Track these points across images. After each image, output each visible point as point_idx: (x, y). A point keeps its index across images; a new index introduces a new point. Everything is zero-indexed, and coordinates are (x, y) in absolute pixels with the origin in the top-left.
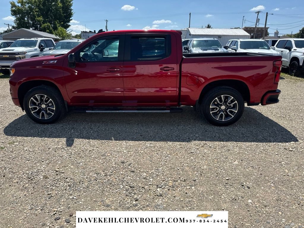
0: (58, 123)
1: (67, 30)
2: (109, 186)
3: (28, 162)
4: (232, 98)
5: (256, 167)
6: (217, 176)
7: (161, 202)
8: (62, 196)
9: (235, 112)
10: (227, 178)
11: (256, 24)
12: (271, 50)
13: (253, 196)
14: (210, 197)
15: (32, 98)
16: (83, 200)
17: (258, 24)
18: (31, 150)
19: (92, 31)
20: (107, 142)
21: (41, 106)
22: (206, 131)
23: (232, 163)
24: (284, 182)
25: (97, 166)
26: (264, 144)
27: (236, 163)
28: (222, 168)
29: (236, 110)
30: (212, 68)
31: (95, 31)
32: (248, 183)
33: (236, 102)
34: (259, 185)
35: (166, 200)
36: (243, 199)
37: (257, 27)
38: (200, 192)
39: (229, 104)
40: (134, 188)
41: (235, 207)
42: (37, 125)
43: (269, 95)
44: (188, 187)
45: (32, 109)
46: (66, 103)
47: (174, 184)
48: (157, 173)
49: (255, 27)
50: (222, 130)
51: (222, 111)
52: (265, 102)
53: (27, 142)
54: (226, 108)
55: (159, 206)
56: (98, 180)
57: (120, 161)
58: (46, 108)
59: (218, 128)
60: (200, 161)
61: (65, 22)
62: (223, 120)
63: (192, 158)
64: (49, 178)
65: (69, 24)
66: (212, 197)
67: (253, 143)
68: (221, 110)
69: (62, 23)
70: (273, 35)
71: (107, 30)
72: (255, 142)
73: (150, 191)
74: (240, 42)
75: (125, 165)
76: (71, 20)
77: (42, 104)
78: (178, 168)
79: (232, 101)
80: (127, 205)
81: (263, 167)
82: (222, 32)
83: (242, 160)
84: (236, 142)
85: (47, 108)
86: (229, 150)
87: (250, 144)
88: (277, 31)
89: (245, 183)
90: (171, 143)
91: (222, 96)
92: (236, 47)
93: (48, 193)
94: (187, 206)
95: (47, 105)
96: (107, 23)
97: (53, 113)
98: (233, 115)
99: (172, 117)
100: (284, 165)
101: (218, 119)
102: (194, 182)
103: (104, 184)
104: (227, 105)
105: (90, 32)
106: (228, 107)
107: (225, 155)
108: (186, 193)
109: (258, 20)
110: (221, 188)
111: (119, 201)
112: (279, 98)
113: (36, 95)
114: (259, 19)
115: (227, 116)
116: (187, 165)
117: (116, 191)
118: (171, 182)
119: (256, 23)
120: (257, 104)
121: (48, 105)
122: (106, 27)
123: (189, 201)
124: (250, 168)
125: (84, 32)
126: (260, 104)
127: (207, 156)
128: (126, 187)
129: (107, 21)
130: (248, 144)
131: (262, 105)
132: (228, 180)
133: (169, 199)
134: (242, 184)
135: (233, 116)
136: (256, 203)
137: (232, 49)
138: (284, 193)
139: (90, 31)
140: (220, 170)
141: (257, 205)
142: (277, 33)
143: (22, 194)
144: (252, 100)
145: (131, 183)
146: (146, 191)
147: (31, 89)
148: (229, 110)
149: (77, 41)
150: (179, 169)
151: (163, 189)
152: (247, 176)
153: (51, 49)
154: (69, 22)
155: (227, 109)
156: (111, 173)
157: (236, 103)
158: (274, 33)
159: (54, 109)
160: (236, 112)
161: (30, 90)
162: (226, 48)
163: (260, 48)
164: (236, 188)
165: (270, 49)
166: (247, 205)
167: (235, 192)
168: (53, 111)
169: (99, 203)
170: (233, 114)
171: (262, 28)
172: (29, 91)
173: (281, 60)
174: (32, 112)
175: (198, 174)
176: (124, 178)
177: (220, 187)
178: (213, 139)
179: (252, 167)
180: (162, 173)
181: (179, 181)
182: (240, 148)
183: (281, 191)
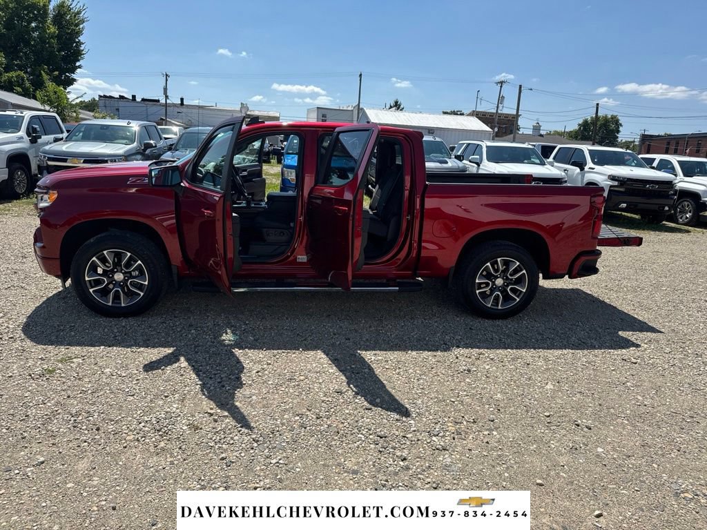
0: (149, 314)
1: (67, 91)
2: (336, 438)
3: (132, 398)
4: (518, 263)
5: (587, 394)
6: (527, 411)
7: (449, 460)
8: (253, 460)
9: (521, 291)
10: (547, 414)
11: (498, 107)
12: (548, 166)
13: (601, 442)
14: (531, 448)
15: (94, 258)
16: (299, 464)
17: (500, 108)
18: (124, 375)
19: (126, 96)
20: (283, 352)
21: (113, 276)
22: (470, 329)
23: (543, 387)
24: (643, 416)
25: (291, 400)
26: (585, 352)
27: (549, 386)
28: (530, 397)
29: (523, 288)
30: (482, 205)
31: (134, 97)
32: (585, 421)
33: (524, 271)
34: (604, 423)
35: (458, 457)
36: (588, 448)
37: (499, 112)
38: (511, 439)
39: (511, 275)
40: (387, 439)
41: (581, 461)
42: (103, 321)
43: (583, 259)
44: (486, 433)
45: (91, 284)
46: (175, 271)
47: (459, 428)
48: (418, 410)
49: (495, 111)
50: (498, 326)
51: (497, 288)
52: (575, 271)
53: (102, 357)
54: (504, 283)
55: (450, 466)
56: (308, 428)
57: (332, 389)
58: (125, 281)
59: (490, 322)
60: (485, 386)
61: (62, 72)
62: (500, 307)
63: (467, 380)
64: (201, 429)
65: (74, 76)
66: (535, 446)
67: (565, 351)
68: (495, 288)
69: (57, 73)
70: (530, 132)
71: (167, 97)
72: (569, 349)
73: (419, 442)
74: (487, 147)
75: (345, 396)
76: (80, 67)
77: (117, 272)
78: (453, 400)
79: (516, 271)
80: (389, 469)
81: (599, 392)
82: (436, 122)
83: (558, 382)
84: (535, 349)
85: (128, 280)
86: (528, 364)
87: (560, 352)
88: (538, 123)
89: (579, 421)
90: (414, 353)
91: (499, 259)
92: (478, 157)
93: (221, 457)
94: (498, 464)
95: (128, 275)
96: (167, 80)
97: (142, 291)
98: (518, 297)
99: (392, 301)
100: (632, 388)
101: (489, 306)
102: (492, 423)
103: (324, 433)
104: (507, 277)
105: (122, 97)
106: (508, 281)
107: (526, 374)
108: (487, 443)
109: (501, 99)
110: (542, 431)
111: (371, 463)
112: (598, 265)
113: (105, 252)
114: (503, 97)
115: (507, 298)
116: (465, 393)
117: (356, 445)
118: (450, 424)
119: (498, 105)
120: (562, 276)
121: (131, 274)
122: (165, 90)
123: (500, 456)
124: (578, 395)
125: (105, 96)
126: (567, 276)
127: (494, 376)
128: (371, 437)
129: (167, 75)
130: (558, 352)
131: (569, 277)
132: (549, 416)
133: (462, 454)
134: (576, 423)
135: (518, 300)
136: (612, 453)
137: (470, 162)
138: (650, 434)
139: (122, 95)
140: (527, 400)
141: (615, 456)
142: (537, 128)
143: (164, 461)
144: (553, 268)
145: (378, 430)
146: (413, 443)
147: (95, 238)
148: (510, 287)
149: (126, 125)
150: (454, 402)
151: (442, 437)
152: (579, 408)
153: (62, 139)
154: (73, 71)
155: (508, 286)
156: (327, 413)
157: (524, 273)
158: (532, 127)
159: (146, 283)
160: (524, 291)
161: (92, 240)
162: (459, 158)
163: (526, 161)
164: (567, 429)
165: (545, 164)
166: (598, 456)
167: (568, 436)
168: (140, 287)
169: (334, 467)
170: (517, 294)
171: (507, 116)
172: (89, 241)
173: (602, 195)
174: (91, 290)
175: (491, 409)
176: (357, 421)
177: (540, 430)
178: (491, 345)
179: (580, 392)
180: (427, 411)
181: (465, 423)
182: (546, 360)
183: (644, 431)
